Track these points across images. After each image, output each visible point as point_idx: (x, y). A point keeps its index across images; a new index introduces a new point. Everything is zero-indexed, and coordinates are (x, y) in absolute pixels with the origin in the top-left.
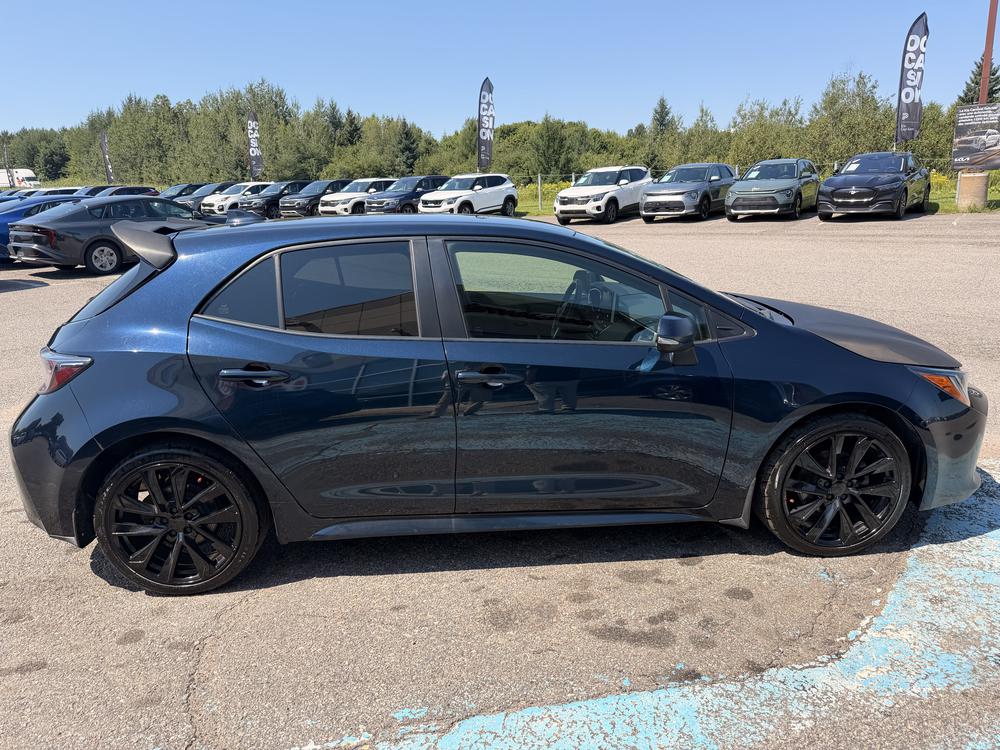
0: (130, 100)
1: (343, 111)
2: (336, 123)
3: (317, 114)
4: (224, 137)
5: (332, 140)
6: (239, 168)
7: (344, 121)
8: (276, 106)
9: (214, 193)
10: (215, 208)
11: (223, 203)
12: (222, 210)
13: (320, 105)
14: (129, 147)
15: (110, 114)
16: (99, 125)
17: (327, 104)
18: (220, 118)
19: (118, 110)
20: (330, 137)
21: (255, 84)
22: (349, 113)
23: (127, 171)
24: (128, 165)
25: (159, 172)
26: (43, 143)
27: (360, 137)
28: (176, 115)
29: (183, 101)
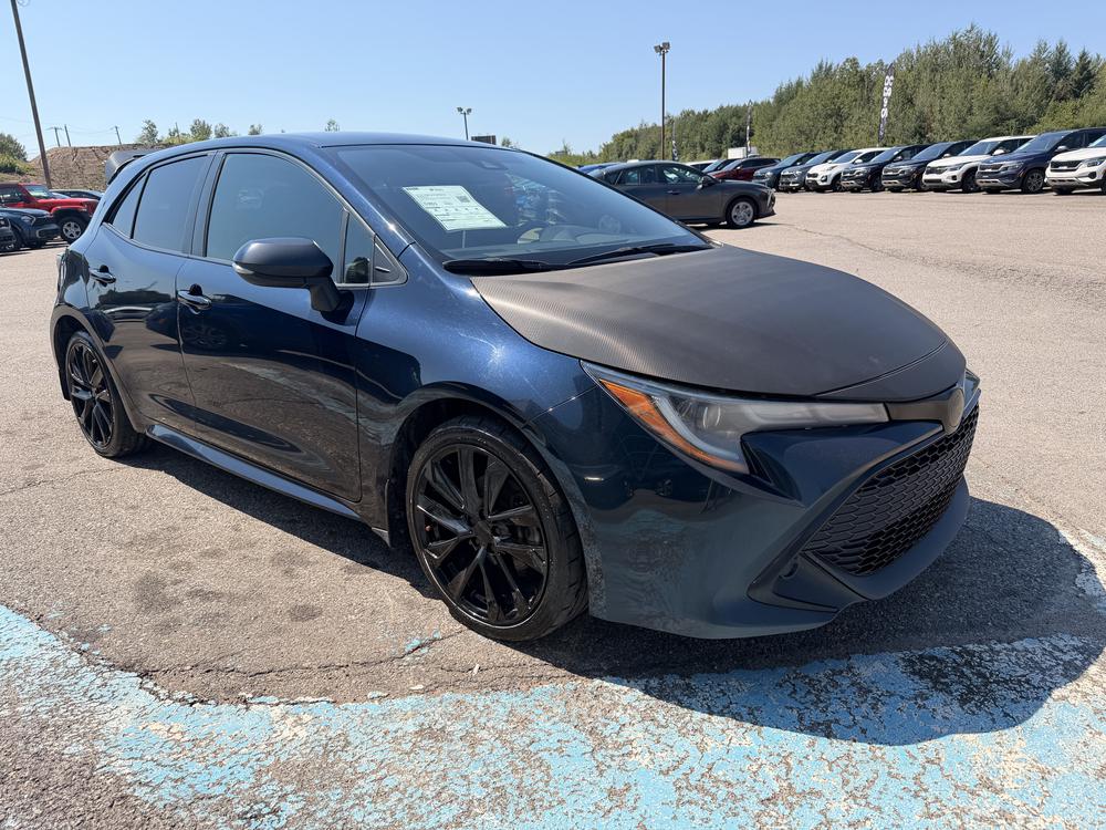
0: (821, 67)
1: (1074, 54)
2: (1060, 69)
3: (1036, 62)
4: (910, 101)
5: (1048, 93)
6: (918, 136)
7: (1073, 67)
8: (982, 56)
9: (826, 161)
10: (818, 179)
11: (828, 173)
12: (826, 180)
13: (1042, 49)
14: (808, 118)
15: (799, 84)
16: (786, 97)
17: (1052, 48)
18: (910, 79)
19: (807, 77)
20: (1047, 90)
21: (963, 31)
22: (1083, 56)
23: (801, 145)
24: (803, 137)
25: (831, 144)
26: (734, 119)
27: (1092, 87)
28: (862, 80)
29: (874, 62)
